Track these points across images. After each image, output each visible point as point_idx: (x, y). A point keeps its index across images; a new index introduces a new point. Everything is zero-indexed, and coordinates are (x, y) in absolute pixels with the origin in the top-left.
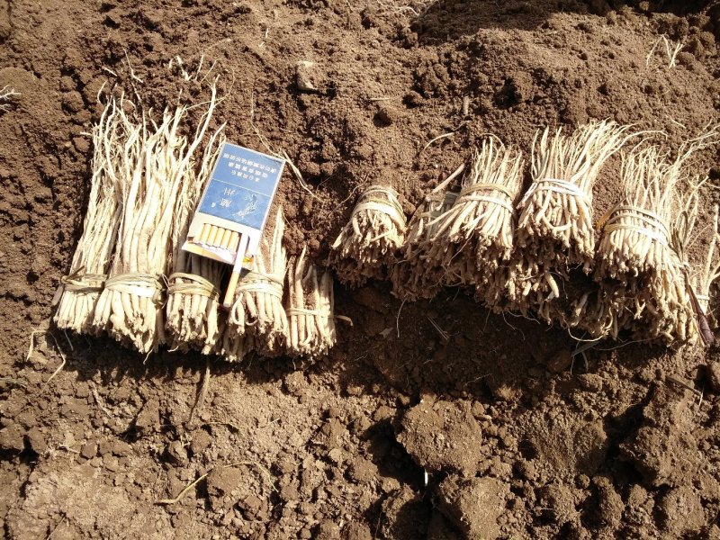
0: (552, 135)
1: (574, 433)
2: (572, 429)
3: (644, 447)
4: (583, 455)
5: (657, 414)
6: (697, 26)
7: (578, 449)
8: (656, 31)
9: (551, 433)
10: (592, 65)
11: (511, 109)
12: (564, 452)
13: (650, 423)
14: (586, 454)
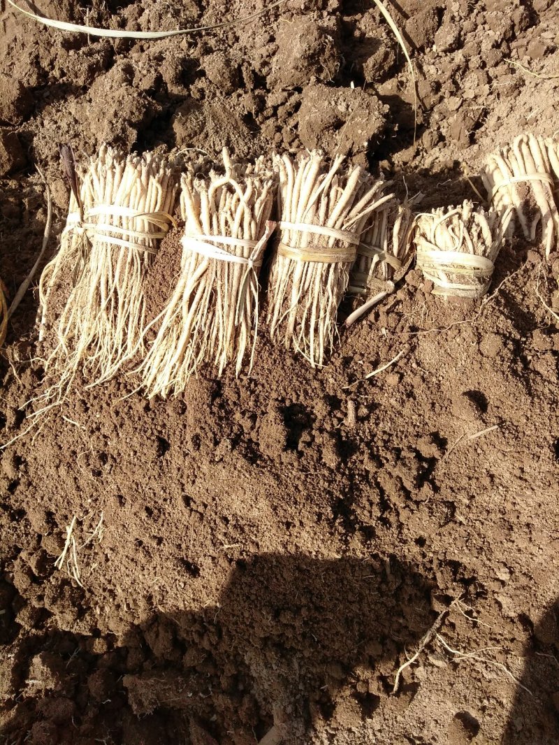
0: (231, 363)
1: (205, 131)
2: (207, 135)
3: (138, 102)
4: (197, 113)
5: (124, 130)
6: (33, 608)
7: (201, 118)
8: (88, 595)
9: (228, 134)
10: (175, 489)
11: (288, 403)
12: (214, 117)
13: (131, 124)
14: (194, 112)
